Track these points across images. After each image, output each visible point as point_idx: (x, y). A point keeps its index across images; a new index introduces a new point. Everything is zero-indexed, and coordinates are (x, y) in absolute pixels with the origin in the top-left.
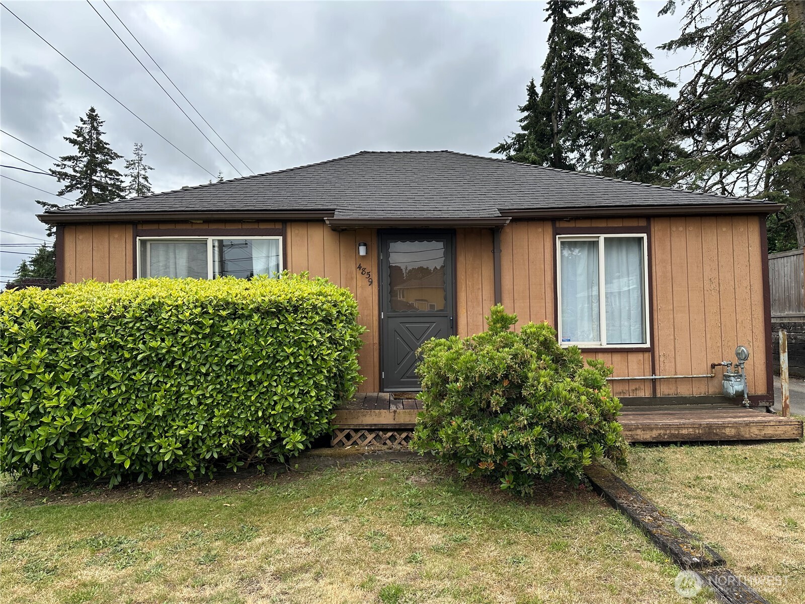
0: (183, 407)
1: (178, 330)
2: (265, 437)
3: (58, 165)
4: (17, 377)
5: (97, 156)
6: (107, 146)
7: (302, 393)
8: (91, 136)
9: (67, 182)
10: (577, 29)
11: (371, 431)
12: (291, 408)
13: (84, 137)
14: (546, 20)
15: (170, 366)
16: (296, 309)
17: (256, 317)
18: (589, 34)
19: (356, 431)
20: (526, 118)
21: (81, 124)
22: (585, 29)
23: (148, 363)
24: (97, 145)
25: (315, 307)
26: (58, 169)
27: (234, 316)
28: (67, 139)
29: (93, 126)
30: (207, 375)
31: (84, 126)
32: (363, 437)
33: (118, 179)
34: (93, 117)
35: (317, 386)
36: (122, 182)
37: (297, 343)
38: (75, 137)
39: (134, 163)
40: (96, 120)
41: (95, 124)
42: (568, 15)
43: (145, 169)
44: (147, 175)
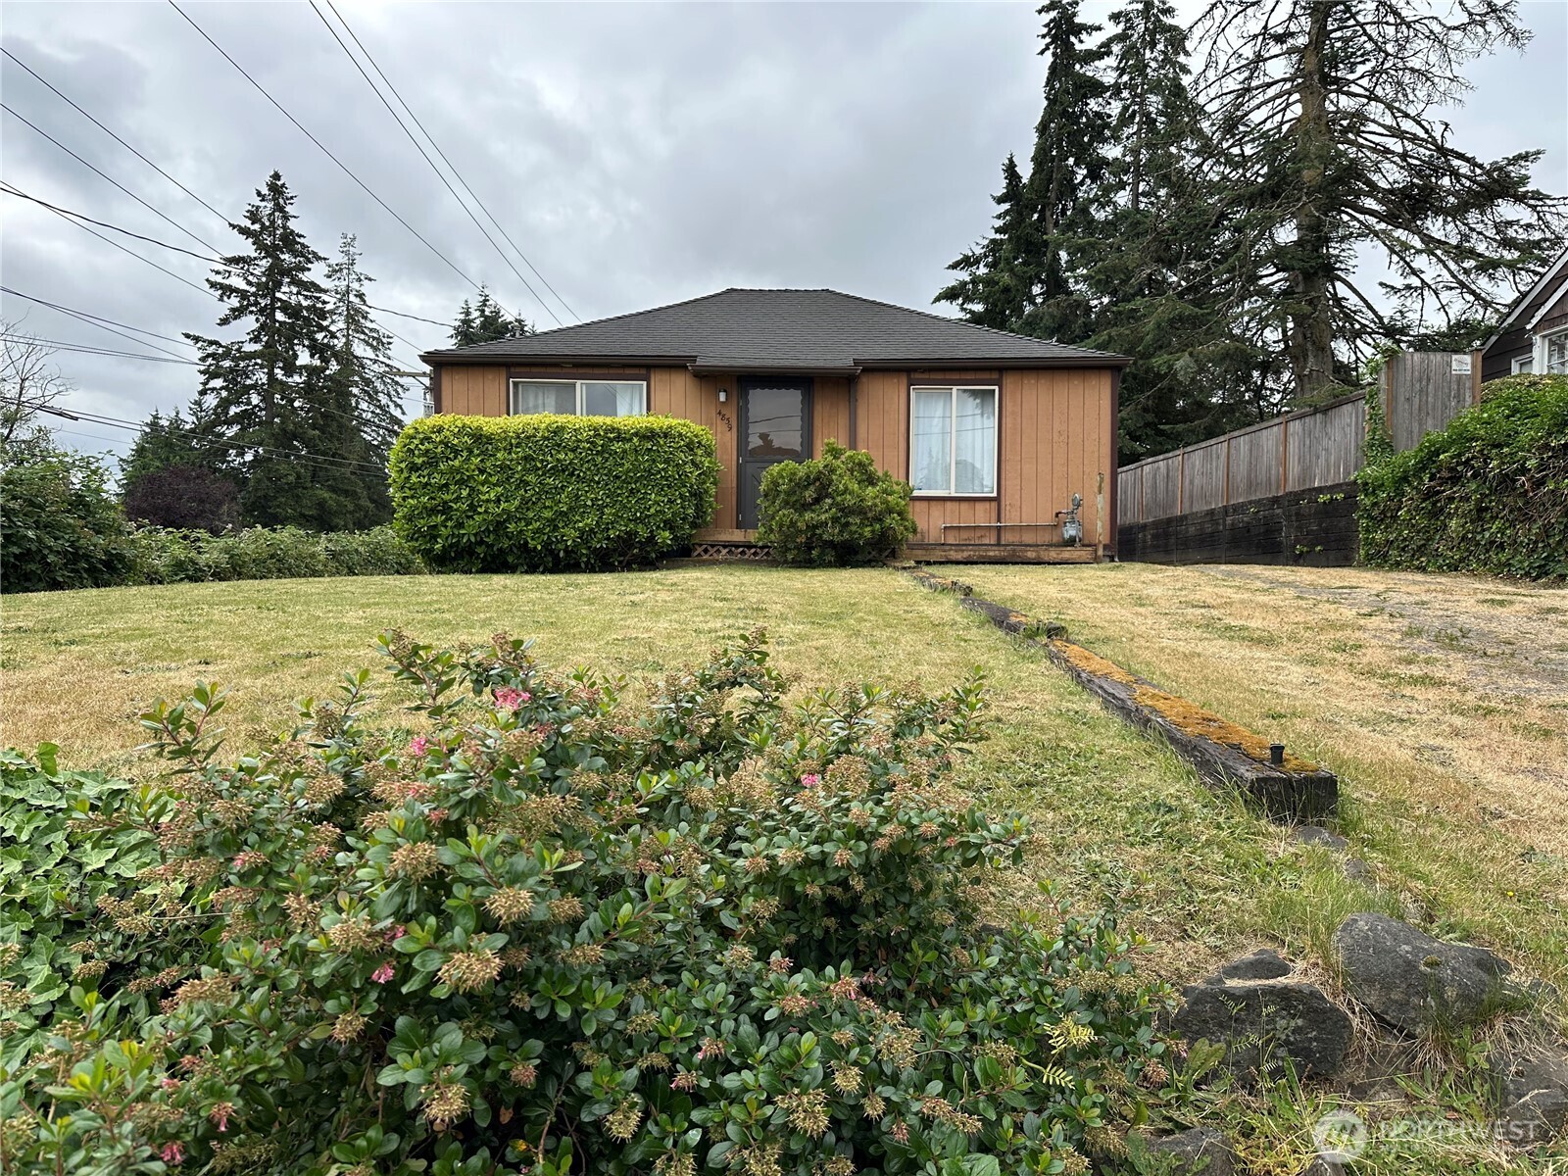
0: (581, 506)
1: (578, 447)
2: (643, 532)
3: (218, 273)
4: (458, 477)
5: (282, 257)
6: (301, 240)
7: (670, 501)
8: (273, 222)
9: (235, 302)
10: (1089, 71)
11: (725, 547)
12: (662, 512)
13: (263, 224)
14: (1042, 53)
15: (572, 474)
16: (666, 435)
17: (635, 440)
18: (1109, 78)
19: (713, 546)
20: (1007, 213)
21: (257, 201)
22: (1105, 71)
23: (555, 471)
24: (283, 238)
25: (680, 435)
26: (219, 279)
27: (618, 438)
28: (234, 227)
29: (277, 204)
30: (598, 483)
31: (263, 204)
32: (719, 551)
33: (318, 298)
34: (276, 189)
35: (681, 496)
36: (324, 302)
37: (667, 461)
38: (247, 223)
39: (341, 270)
40: (282, 193)
41: (281, 201)
42: (1078, 47)
43: (359, 280)
44: (363, 290)
